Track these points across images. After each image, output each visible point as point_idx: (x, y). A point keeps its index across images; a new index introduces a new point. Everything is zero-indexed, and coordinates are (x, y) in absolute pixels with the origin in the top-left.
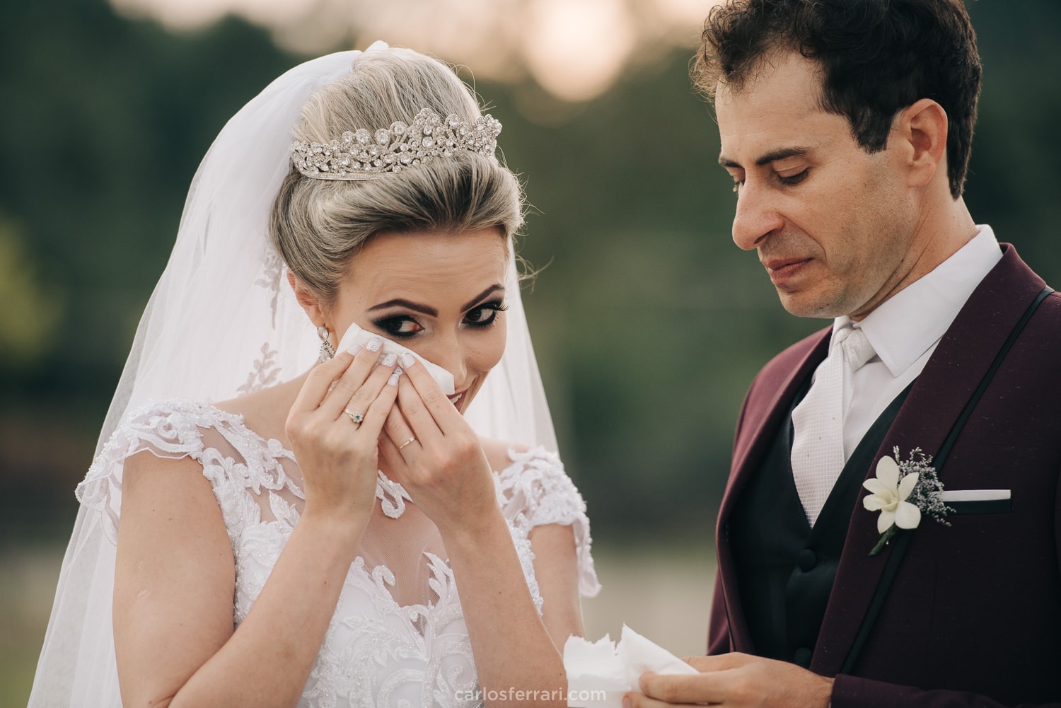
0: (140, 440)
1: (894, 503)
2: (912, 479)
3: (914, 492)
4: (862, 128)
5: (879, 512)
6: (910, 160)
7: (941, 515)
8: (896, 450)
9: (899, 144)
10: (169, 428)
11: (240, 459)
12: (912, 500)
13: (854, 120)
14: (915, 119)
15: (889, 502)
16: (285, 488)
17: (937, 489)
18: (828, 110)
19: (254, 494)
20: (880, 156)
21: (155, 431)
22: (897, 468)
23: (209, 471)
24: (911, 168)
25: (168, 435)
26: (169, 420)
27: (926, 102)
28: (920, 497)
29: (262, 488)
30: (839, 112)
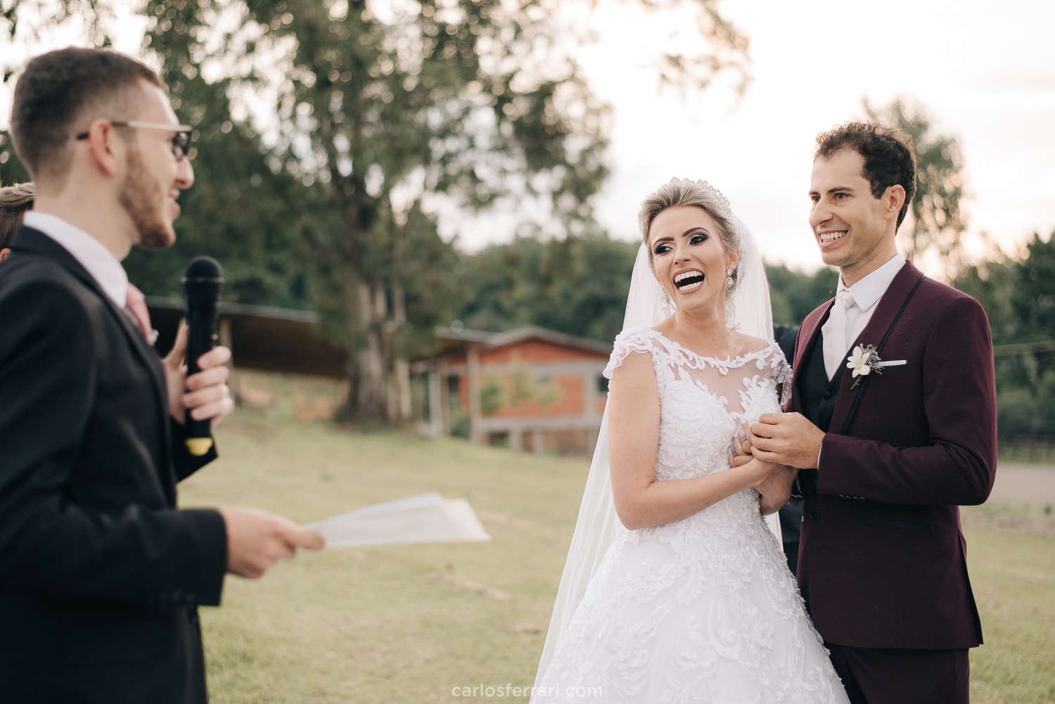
0: (630, 347)
1: (860, 365)
2: (867, 355)
3: (868, 361)
4: (875, 188)
5: (853, 369)
6: (888, 207)
7: (878, 370)
8: (861, 345)
9: (886, 199)
10: (639, 339)
11: (666, 351)
12: (867, 364)
13: (872, 183)
14: (893, 192)
15: (857, 365)
16: (685, 364)
17: (878, 361)
18: (862, 176)
19: (671, 367)
20: (878, 201)
21: (634, 341)
22: (861, 352)
23: (655, 358)
24: (888, 211)
25: (640, 342)
26: (638, 336)
27: (899, 186)
28: (870, 363)
29: (675, 364)
30: (867, 179)
